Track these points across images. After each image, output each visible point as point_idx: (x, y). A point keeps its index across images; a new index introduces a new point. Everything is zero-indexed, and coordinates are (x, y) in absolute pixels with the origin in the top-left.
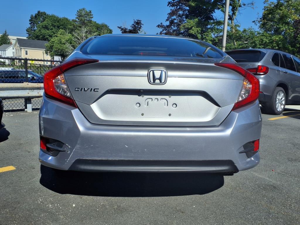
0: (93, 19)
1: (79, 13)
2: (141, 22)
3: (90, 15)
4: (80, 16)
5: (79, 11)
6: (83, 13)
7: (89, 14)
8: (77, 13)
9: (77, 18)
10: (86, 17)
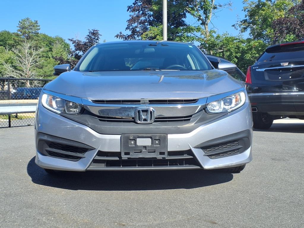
0: (39, 31)
1: (22, 25)
2: (99, 32)
3: (37, 26)
4: (23, 28)
5: (21, 21)
6: (27, 24)
7: (35, 25)
8: (19, 24)
9: (19, 31)
10: (31, 29)
